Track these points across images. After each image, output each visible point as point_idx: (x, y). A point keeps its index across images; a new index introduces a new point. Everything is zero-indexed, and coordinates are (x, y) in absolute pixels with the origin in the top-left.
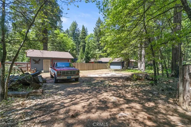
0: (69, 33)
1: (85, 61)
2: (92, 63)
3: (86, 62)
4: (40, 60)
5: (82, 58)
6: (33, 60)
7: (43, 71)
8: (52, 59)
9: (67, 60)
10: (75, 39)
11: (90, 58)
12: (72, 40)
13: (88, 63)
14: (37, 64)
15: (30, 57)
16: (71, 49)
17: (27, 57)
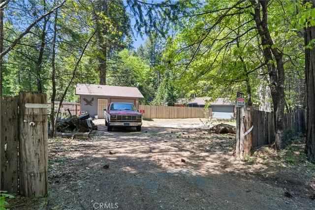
0: (144, 53)
1: (167, 103)
2: (178, 106)
3: (170, 105)
4: (93, 99)
5: (162, 98)
6: (84, 99)
7: (96, 117)
8: (111, 99)
9: (134, 101)
10: (154, 62)
11: (175, 96)
12: (149, 64)
13: (174, 105)
14: (89, 106)
15: (80, 95)
16: (145, 80)
17: (76, 94)
